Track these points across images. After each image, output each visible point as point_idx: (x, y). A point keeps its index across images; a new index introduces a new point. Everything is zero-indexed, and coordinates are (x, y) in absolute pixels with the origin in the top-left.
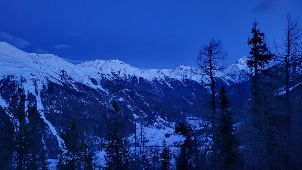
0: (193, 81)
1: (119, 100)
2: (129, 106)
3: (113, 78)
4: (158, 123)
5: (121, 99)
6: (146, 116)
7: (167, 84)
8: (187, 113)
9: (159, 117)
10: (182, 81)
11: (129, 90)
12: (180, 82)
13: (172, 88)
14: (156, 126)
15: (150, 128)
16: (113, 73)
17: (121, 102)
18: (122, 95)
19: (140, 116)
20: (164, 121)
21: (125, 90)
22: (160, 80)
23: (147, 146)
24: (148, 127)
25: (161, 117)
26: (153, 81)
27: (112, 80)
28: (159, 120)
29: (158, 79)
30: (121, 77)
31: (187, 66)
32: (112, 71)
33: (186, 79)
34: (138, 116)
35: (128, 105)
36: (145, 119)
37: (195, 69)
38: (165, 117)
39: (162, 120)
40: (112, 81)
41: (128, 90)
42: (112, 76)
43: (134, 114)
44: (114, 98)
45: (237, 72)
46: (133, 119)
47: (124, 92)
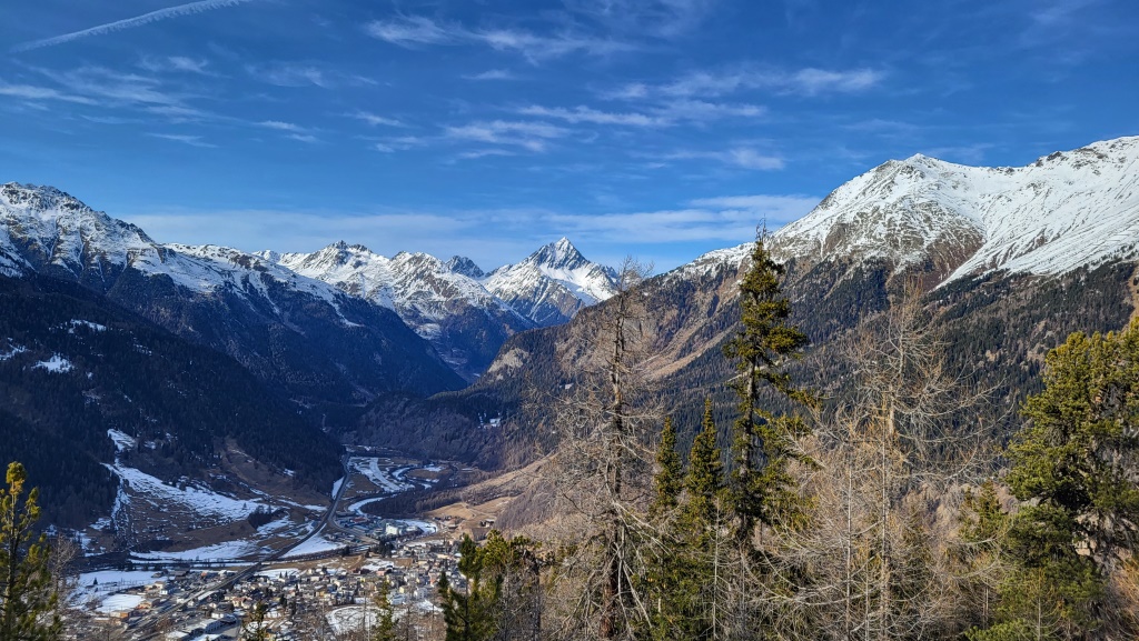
0: (380, 308)
1: (46, 364)
2: (93, 396)
3: (21, 265)
5: (55, 364)
7: (277, 311)
8: (349, 431)
9: (230, 442)
10: (336, 306)
11: (100, 327)
12: (332, 309)
13: (295, 328)
14: (213, 479)
15: (183, 488)
16: (23, 246)
17: (54, 374)
18: (62, 346)
19: (141, 442)
21: (79, 322)
22: (246, 295)
23: (165, 565)
24: (174, 485)
25: (241, 445)
26: (214, 295)
27: (14, 273)
28: (228, 456)
29: (238, 290)
30: (65, 266)
31: (364, 249)
32: (20, 236)
33: (354, 300)
34: (134, 436)
36: (166, 451)
37: (392, 263)
40: (15, 278)
41: (91, 325)
42: (16, 257)
43: (110, 432)
44: (17, 354)
45: (537, 289)
46: (109, 451)
47: (71, 331)
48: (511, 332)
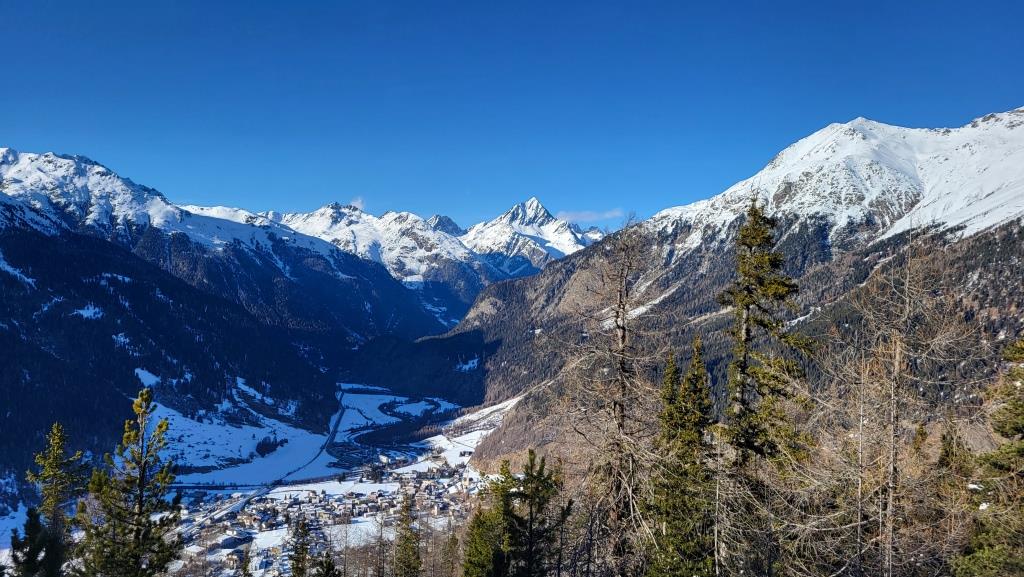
1: (81, 312)
2: (121, 339)
3: (59, 226)
4: (235, 404)
5: (88, 312)
6: (188, 376)
7: (280, 264)
8: (342, 370)
9: (240, 381)
10: (332, 262)
11: (127, 279)
12: (327, 262)
13: (295, 280)
14: (225, 412)
15: (200, 420)
16: (58, 208)
17: (88, 320)
18: (94, 294)
19: (164, 379)
20: (259, 396)
21: (109, 275)
22: (252, 250)
23: (185, 487)
24: (193, 418)
25: (248, 383)
26: (225, 251)
28: (238, 392)
29: (246, 245)
30: (96, 226)
31: (355, 209)
33: (347, 254)
34: (157, 376)
35: (116, 335)
36: (185, 388)
38: (264, 383)
39: (252, 392)
40: (54, 237)
41: (120, 278)
43: (138, 371)
44: (57, 304)
45: (510, 244)
46: (135, 387)
47: (103, 283)
48: (487, 283)
